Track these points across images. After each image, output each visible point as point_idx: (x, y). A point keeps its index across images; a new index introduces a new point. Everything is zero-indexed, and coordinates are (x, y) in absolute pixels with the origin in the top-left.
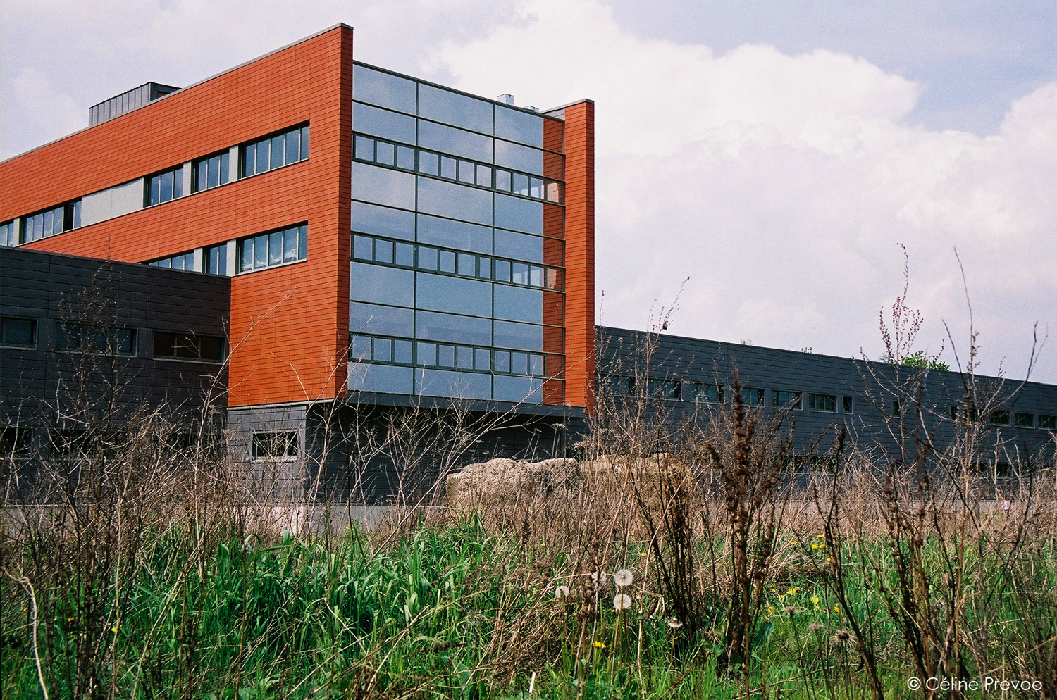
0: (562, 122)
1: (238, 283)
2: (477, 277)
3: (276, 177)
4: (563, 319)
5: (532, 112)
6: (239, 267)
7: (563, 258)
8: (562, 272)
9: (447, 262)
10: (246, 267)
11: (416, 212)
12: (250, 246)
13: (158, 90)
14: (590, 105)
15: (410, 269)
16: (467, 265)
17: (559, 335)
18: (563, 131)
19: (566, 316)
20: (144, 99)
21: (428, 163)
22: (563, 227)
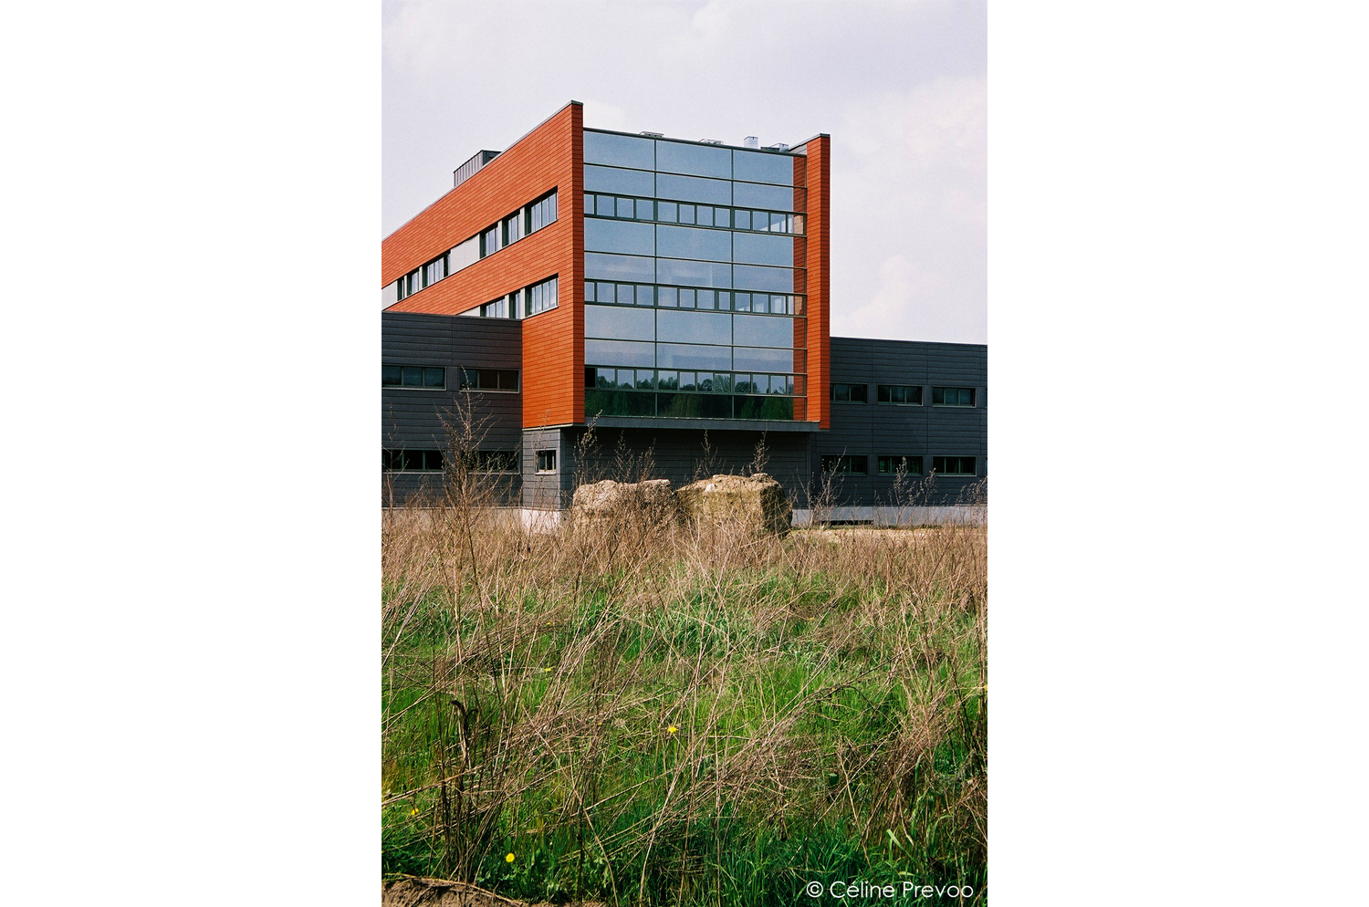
0: (805, 157)
1: (528, 323)
2: (717, 309)
3: (542, 235)
4: (805, 342)
5: (773, 151)
6: (528, 311)
7: (805, 286)
8: (805, 297)
9: (687, 298)
10: (533, 310)
11: (656, 257)
12: (536, 291)
13: (488, 155)
14: (825, 139)
15: (651, 307)
16: (707, 299)
17: (801, 356)
18: (805, 165)
19: (808, 339)
20: (478, 165)
21: (667, 212)
22: (805, 257)
